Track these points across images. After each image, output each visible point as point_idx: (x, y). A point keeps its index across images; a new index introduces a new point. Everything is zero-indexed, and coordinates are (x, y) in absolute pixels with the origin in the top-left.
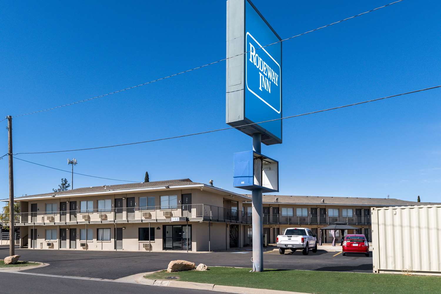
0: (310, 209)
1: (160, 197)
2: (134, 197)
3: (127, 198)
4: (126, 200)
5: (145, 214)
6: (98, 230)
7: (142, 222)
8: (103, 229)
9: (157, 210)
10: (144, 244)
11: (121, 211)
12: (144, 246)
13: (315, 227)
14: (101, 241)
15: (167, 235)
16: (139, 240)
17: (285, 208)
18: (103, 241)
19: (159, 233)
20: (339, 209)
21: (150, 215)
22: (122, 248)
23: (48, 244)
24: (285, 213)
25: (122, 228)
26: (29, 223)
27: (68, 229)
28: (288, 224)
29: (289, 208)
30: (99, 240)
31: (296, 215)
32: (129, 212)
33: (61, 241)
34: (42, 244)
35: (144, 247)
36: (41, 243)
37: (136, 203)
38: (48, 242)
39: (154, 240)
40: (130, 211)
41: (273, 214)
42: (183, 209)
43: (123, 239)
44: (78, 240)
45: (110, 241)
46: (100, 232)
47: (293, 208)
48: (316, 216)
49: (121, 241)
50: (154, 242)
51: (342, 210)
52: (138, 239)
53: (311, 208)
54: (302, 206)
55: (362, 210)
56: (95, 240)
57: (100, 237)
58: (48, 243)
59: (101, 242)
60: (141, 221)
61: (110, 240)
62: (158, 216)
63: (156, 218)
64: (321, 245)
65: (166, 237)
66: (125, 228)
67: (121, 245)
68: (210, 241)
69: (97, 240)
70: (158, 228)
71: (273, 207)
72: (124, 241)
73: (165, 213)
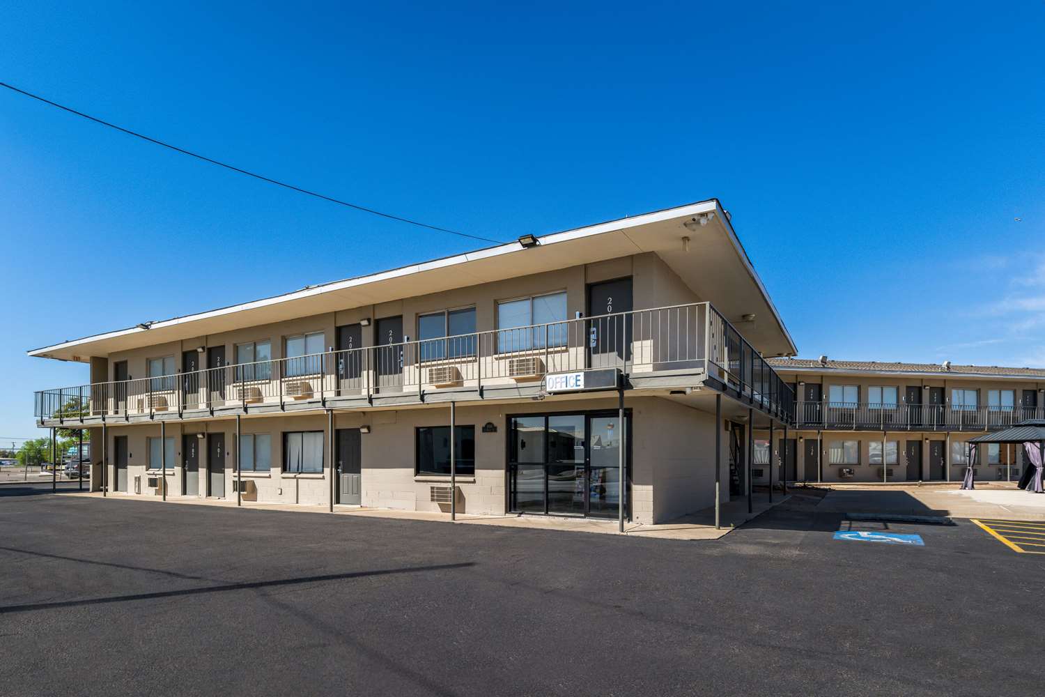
0: (903, 391)
1: (497, 304)
2: (401, 317)
3: (377, 322)
4: (372, 327)
5: (437, 376)
6: (285, 436)
7: (422, 399)
8: (302, 432)
9: (482, 359)
10: (432, 488)
11: (354, 371)
12: (432, 496)
13: (916, 436)
14: (292, 475)
15: (522, 455)
16: (417, 473)
17: (839, 385)
18: (302, 475)
19: (490, 445)
20: (978, 391)
21: (458, 378)
22: (358, 501)
23: (150, 480)
24: (839, 398)
25: (359, 429)
26: (112, 419)
27: (203, 434)
28: (852, 428)
29: (846, 385)
30: (290, 472)
31: (867, 404)
32: (385, 374)
33: (187, 473)
34: (138, 479)
35: (432, 500)
36: (136, 478)
37: (406, 337)
38: (154, 474)
39: (471, 472)
40: (387, 365)
41: (805, 400)
42: (593, 345)
43: (362, 470)
44: (229, 472)
45: (321, 476)
46: (294, 441)
47: (859, 388)
48: (921, 407)
49: (355, 476)
50: (471, 479)
51: (987, 393)
52: (412, 470)
53: (908, 387)
54: (882, 381)
55: (1039, 394)
56: (276, 471)
57: (293, 463)
58: (154, 477)
59: (295, 477)
60: (419, 397)
61: (323, 471)
62: (489, 375)
63: (477, 385)
64: (973, 487)
65: (516, 460)
66: (369, 428)
67: (357, 491)
68: (718, 480)
69: (284, 470)
70: (490, 428)
71: (806, 384)
72: (368, 475)
73: (515, 364)
